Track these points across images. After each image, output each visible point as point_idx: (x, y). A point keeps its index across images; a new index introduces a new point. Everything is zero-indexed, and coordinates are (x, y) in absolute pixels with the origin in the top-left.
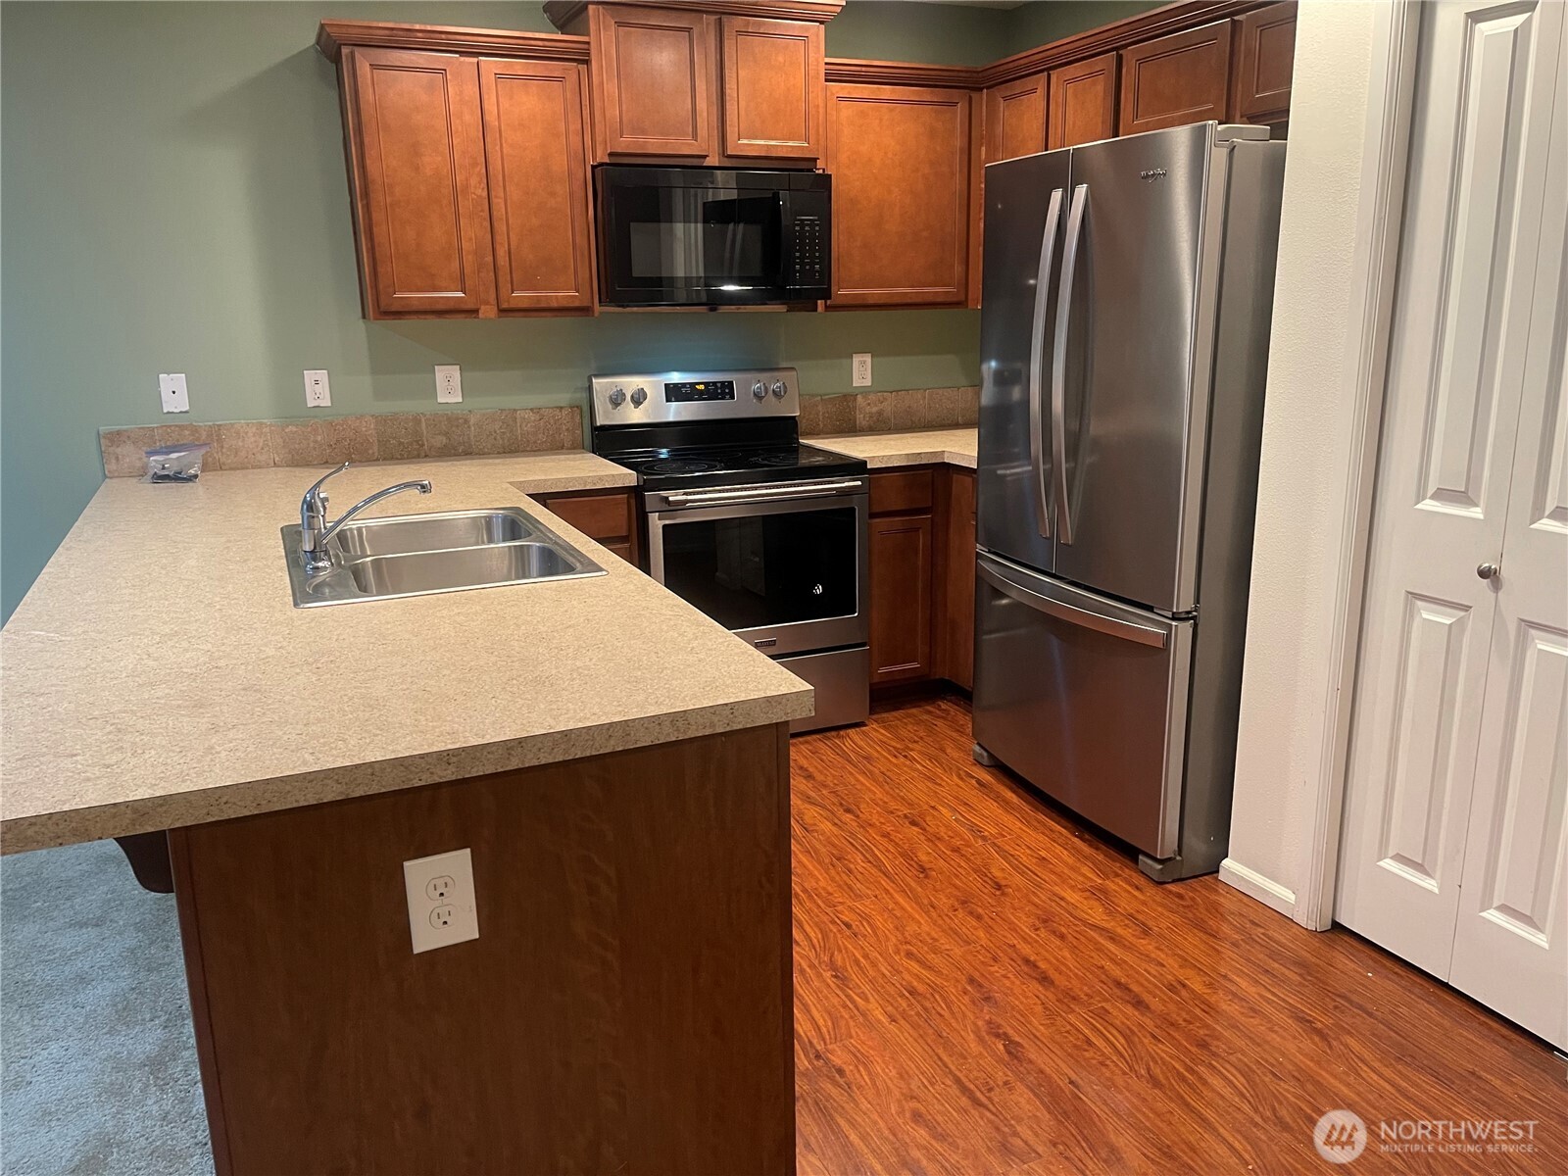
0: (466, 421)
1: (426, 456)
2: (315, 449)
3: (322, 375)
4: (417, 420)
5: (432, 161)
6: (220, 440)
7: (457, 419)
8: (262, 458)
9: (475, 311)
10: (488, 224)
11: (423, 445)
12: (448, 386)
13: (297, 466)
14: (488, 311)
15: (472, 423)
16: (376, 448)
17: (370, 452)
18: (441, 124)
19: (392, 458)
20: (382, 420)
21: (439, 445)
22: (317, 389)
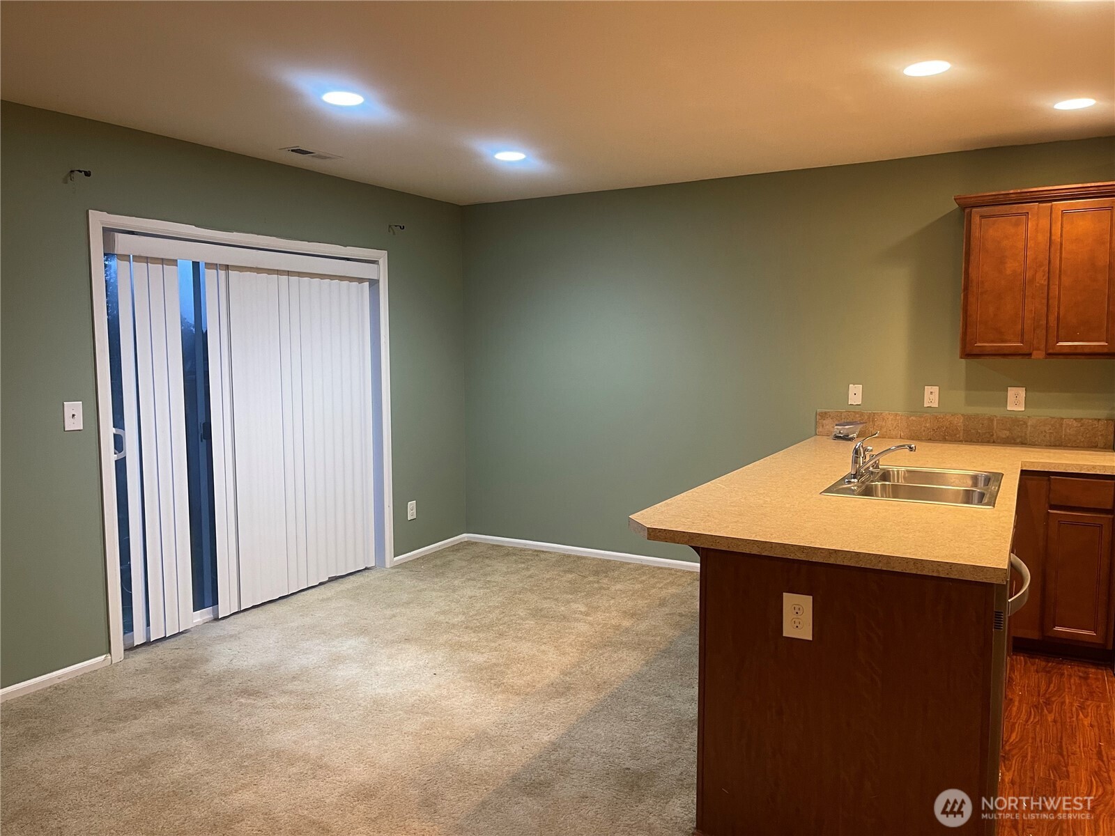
0: (1025, 423)
1: (994, 442)
2: (924, 431)
3: (936, 389)
4: (991, 420)
5: (1011, 266)
6: (873, 421)
7: (1019, 421)
8: (894, 433)
9: (1030, 355)
10: (1045, 301)
11: (992, 435)
12: (1016, 400)
13: (913, 439)
14: (1038, 355)
15: (1029, 424)
16: (961, 434)
17: (958, 436)
18: (1021, 245)
19: (971, 441)
20: (968, 418)
21: (1004, 436)
22: (931, 397)
